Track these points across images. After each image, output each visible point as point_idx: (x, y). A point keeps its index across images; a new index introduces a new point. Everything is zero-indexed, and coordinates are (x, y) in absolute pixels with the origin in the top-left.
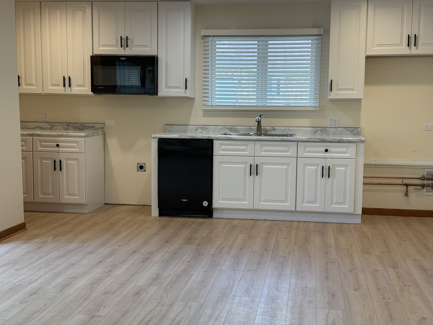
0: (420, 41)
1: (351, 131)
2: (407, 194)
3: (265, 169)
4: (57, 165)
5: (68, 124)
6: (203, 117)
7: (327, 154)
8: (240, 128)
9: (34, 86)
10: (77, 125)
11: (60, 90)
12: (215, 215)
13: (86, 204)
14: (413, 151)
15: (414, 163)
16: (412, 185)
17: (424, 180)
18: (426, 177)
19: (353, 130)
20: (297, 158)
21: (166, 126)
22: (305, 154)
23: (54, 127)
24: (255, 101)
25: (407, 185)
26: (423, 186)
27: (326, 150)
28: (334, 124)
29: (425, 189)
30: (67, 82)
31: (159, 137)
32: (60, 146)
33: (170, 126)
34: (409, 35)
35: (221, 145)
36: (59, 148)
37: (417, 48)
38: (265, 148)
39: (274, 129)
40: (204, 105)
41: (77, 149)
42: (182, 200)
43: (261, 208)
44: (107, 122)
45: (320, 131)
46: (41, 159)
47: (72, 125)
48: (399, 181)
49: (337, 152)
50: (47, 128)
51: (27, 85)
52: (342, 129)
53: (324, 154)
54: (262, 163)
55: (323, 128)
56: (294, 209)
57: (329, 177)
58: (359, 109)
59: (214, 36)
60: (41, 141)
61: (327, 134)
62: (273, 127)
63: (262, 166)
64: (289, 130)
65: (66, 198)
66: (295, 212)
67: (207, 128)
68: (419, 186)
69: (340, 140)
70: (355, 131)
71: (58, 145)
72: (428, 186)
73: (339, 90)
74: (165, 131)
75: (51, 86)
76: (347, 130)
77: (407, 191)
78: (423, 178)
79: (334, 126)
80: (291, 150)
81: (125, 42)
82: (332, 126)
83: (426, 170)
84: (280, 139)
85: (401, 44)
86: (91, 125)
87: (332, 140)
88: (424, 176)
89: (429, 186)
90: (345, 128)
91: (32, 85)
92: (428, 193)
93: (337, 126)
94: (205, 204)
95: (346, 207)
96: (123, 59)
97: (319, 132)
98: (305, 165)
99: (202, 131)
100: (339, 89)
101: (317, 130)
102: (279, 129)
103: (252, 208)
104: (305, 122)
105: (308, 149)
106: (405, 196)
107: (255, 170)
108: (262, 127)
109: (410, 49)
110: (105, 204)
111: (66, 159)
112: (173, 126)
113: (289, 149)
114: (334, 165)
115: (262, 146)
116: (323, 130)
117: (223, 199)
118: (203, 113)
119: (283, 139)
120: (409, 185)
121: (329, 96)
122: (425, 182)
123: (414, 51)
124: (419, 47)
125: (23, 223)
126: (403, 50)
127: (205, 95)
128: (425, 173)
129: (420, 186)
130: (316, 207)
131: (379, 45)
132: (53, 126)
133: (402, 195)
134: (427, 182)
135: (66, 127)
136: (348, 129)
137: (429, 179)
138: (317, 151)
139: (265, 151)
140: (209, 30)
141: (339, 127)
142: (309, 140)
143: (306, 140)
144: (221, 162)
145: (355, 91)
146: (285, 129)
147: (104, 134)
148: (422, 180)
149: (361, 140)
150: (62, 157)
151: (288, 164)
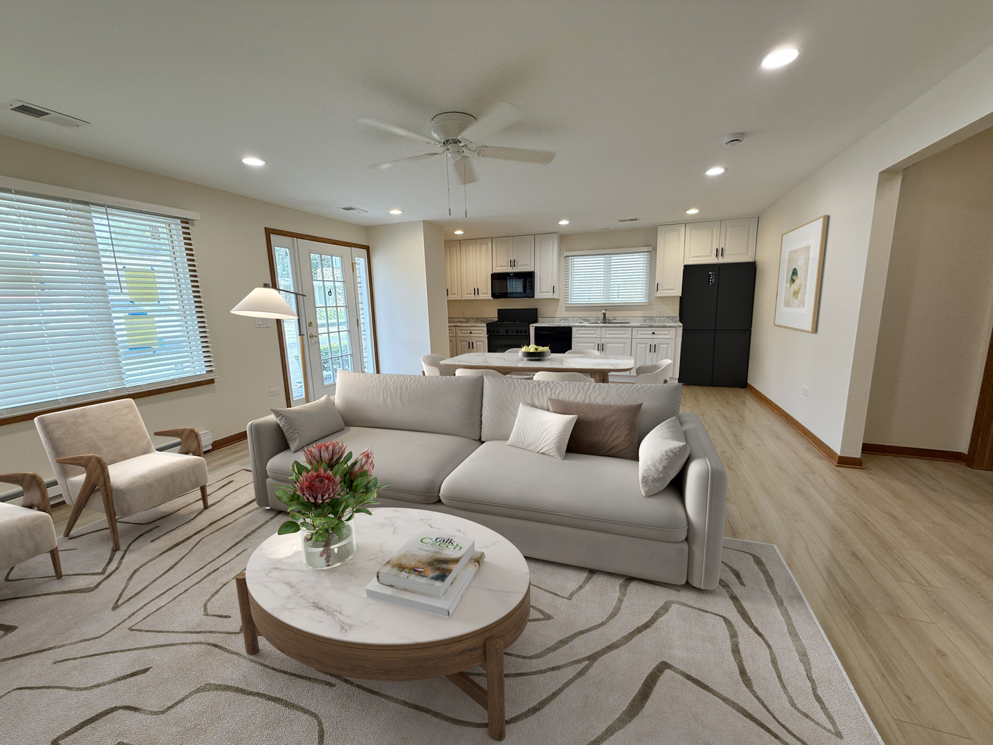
0: (726, 253)
1: (672, 319)
3: (608, 346)
6: (565, 311)
7: (654, 336)
8: (591, 319)
11: (472, 297)
20: (632, 339)
22: (638, 336)
27: (653, 333)
28: (659, 314)
30: (476, 291)
31: (535, 326)
32: (472, 333)
33: (542, 319)
34: (717, 249)
35: (577, 330)
38: (609, 332)
39: (616, 319)
40: (566, 303)
41: (482, 335)
46: (461, 341)
49: (661, 334)
50: (464, 321)
51: (452, 294)
52: (665, 318)
53: (651, 336)
54: (606, 343)
57: (655, 352)
59: (573, 256)
60: (461, 330)
61: (654, 322)
62: (615, 317)
64: (627, 319)
67: (568, 320)
69: (663, 325)
70: (675, 319)
73: (663, 290)
75: (467, 295)
76: (669, 319)
80: (627, 333)
81: (513, 263)
82: (658, 316)
84: (619, 326)
85: (711, 256)
87: (657, 326)
90: (668, 317)
91: (455, 294)
96: (512, 274)
97: (648, 320)
98: (637, 343)
99: (564, 321)
102: (619, 319)
104: (639, 313)
105: (640, 332)
107: (601, 347)
108: (607, 318)
109: (718, 259)
111: (476, 341)
112: (545, 318)
114: (659, 343)
115: (606, 331)
116: (651, 319)
118: (565, 309)
119: (622, 325)
121: (656, 295)
123: (721, 261)
124: (724, 258)
126: (713, 259)
127: (566, 297)
131: (694, 257)
132: (468, 321)
135: (476, 321)
138: (647, 333)
139: (609, 334)
140: (570, 252)
141: (663, 317)
142: (640, 326)
143: (638, 326)
144: (577, 342)
145: (675, 290)
146: (624, 319)
149: (680, 325)
150: (474, 340)
151: (625, 343)
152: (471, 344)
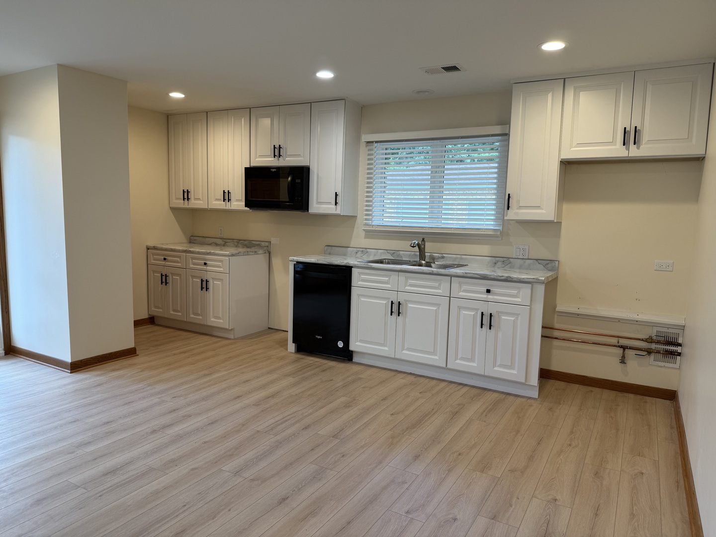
0: (645, 137)
1: (544, 265)
2: (623, 361)
3: (410, 308)
4: (205, 285)
5: (238, 241)
6: (365, 238)
7: (490, 297)
8: (403, 254)
9: (201, 200)
10: (246, 243)
11: (221, 205)
12: (355, 359)
13: (230, 329)
14: (637, 299)
15: (637, 317)
16: (631, 348)
17: (651, 342)
18: (654, 338)
19: (547, 264)
20: (450, 297)
21: (326, 247)
22: (461, 293)
23: (227, 244)
24: (427, 221)
25: (624, 348)
26: (649, 352)
27: (488, 291)
28: (521, 254)
29: (652, 356)
30: (227, 196)
31: (296, 260)
32: (208, 264)
33: (330, 247)
34: (625, 128)
35: (360, 274)
36: (207, 267)
37: (638, 148)
38: (411, 281)
39: (443, 257)
40: (366, 225)
41: (222, 269)
42: (316, 336)
43: (403, 358)
44: (274, 241)
45: (501, 263)
46: (193, 277)
47: (241, 242)
48: (614, 341)
49: (503, 294)
50: (221, 244)
51: (196, 199)
52: (531, 261)
53: (485, 296)
54: (406, 301)
55: (505, 259)
56: (444, 366)
57: (490, 329)
58: (558, 236)
59: (377, 142)
60: (193, 258)
61: (510, 267)
62: (442, 254)
63: (406, 304)
64: (461, 259)
65: (212, 321)
66: (446, 369)
67: (367, 252)
68: (642, 350)
69: (507, 277)
70: (550, 265)
71: (205, 264)
72: (656, 353)
74: (325, 253)
75: (215, 201)
76: (539, 263)
77: (623, 356)
78: (650, 340)
79: (522, 257)
80: (443, 288)
81: (277, 151)
82: (519, 257)
83: (655, 330)
84: (428, 272)
85: (613, 142)
86: (258, 243)
87: (496, 278)
88: (651, 338)
89: (658, 352)
90: (537, 260)
91: (199, 199)
92: (657, 362)
93: (526, 257)
94: (340, 344)
95: (514, 373)
96: (274, 170)
97: (499, 263)
98: (460, 308)
99: (362, 255)
100: (520, 207)
101: (498, 261)
102: (449, 258)
103: (393, 356)
105: (464, 287)
106: (620, 362)
107: (396, 309)
108: (426, 254)
109: (628, 149)
110: (269, 328)
111: (213, 279)
112: (333, 248)
113: (440, 285)
114: (498, 312)
115: (407, 278)
116: (506, 261)
117: (361, 341)
118: (365, 234)
119: (433, 271)
120: (627, 348)
121: (506, 216)
122: (653, 346)
123: (634, 152)
124: (641, 147)
125: (131, 349)
126: (617, 151)
128: (653, 332)
129: (644, 351)
130: (473, 366)
131: (579, 145)
132: (226, 242)
133: (617, 360)
134: (657, 346)
135: (236, 244)
136: (540, 261)
137: (658, 342)
138: (477, 290)
139: (411, 285)
140: (374, 135)
141: (528, 259)
142: (465, 275)
143: (462, 275)
144: (359, 295)
145: (542, 209)
146: (457, 258)
147: (270, 253)
148: (648, 342)
149: (539, 280)
150: (209, 276)
151: (438, 305)
152: (204, 283)
